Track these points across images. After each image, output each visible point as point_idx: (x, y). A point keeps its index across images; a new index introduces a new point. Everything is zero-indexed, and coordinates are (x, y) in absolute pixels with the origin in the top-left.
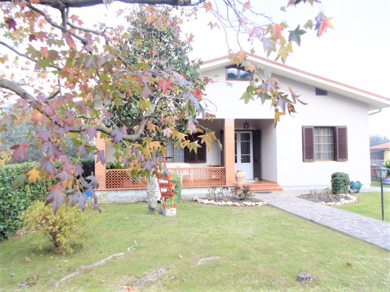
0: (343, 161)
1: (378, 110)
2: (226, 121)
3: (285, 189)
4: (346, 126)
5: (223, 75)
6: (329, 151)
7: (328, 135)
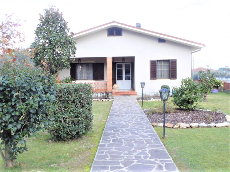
0: (174, 79)
1: (199, 50)
2: (107, 58)
3: (138, 94)
4: (176, 60)
5: (106, 34)
6: (166, 74)
7: (166, 64)
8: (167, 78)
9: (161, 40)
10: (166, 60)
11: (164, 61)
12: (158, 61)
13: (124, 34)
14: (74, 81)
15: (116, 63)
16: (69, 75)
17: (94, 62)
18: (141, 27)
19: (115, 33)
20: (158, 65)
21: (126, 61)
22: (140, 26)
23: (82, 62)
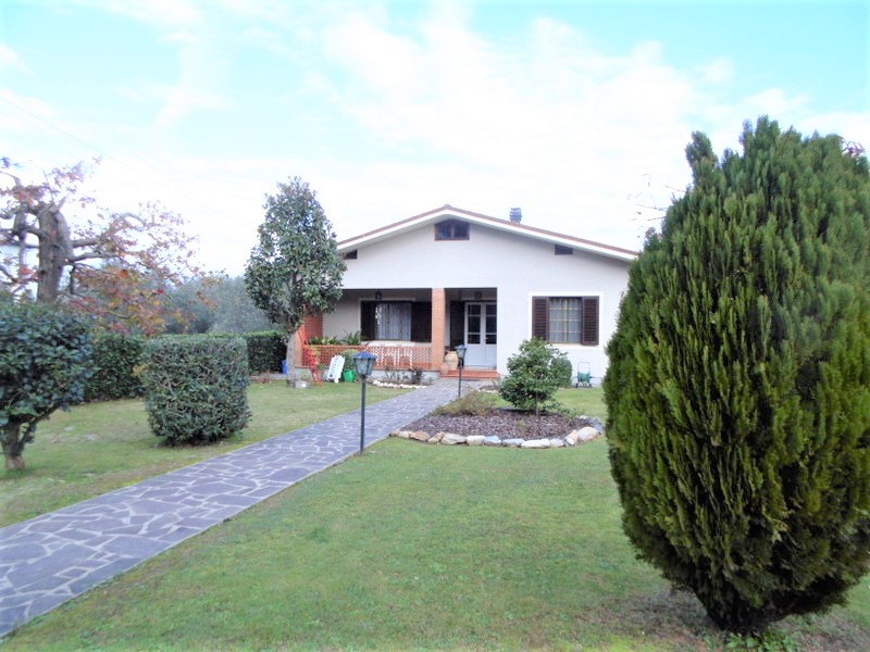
0: (591, 344)
2: (432, 291)
4: (598, 297)
5: (432, 235)
6: (575, 331)
7: (575, 308)
8: (574, 343)
9: (562, 250)
10: (573, 298)
11: (568, 298)
12: (552, 299)
13: (472, 235)
14: (366, 343)
15: (464, 302)
16: (359, 329)
17: (414, 299)
18: (522, 222)
19: (453, 232)
20: (554, 309)
21: (483, 299)
22: (520, 216)
23: (383, 299)
